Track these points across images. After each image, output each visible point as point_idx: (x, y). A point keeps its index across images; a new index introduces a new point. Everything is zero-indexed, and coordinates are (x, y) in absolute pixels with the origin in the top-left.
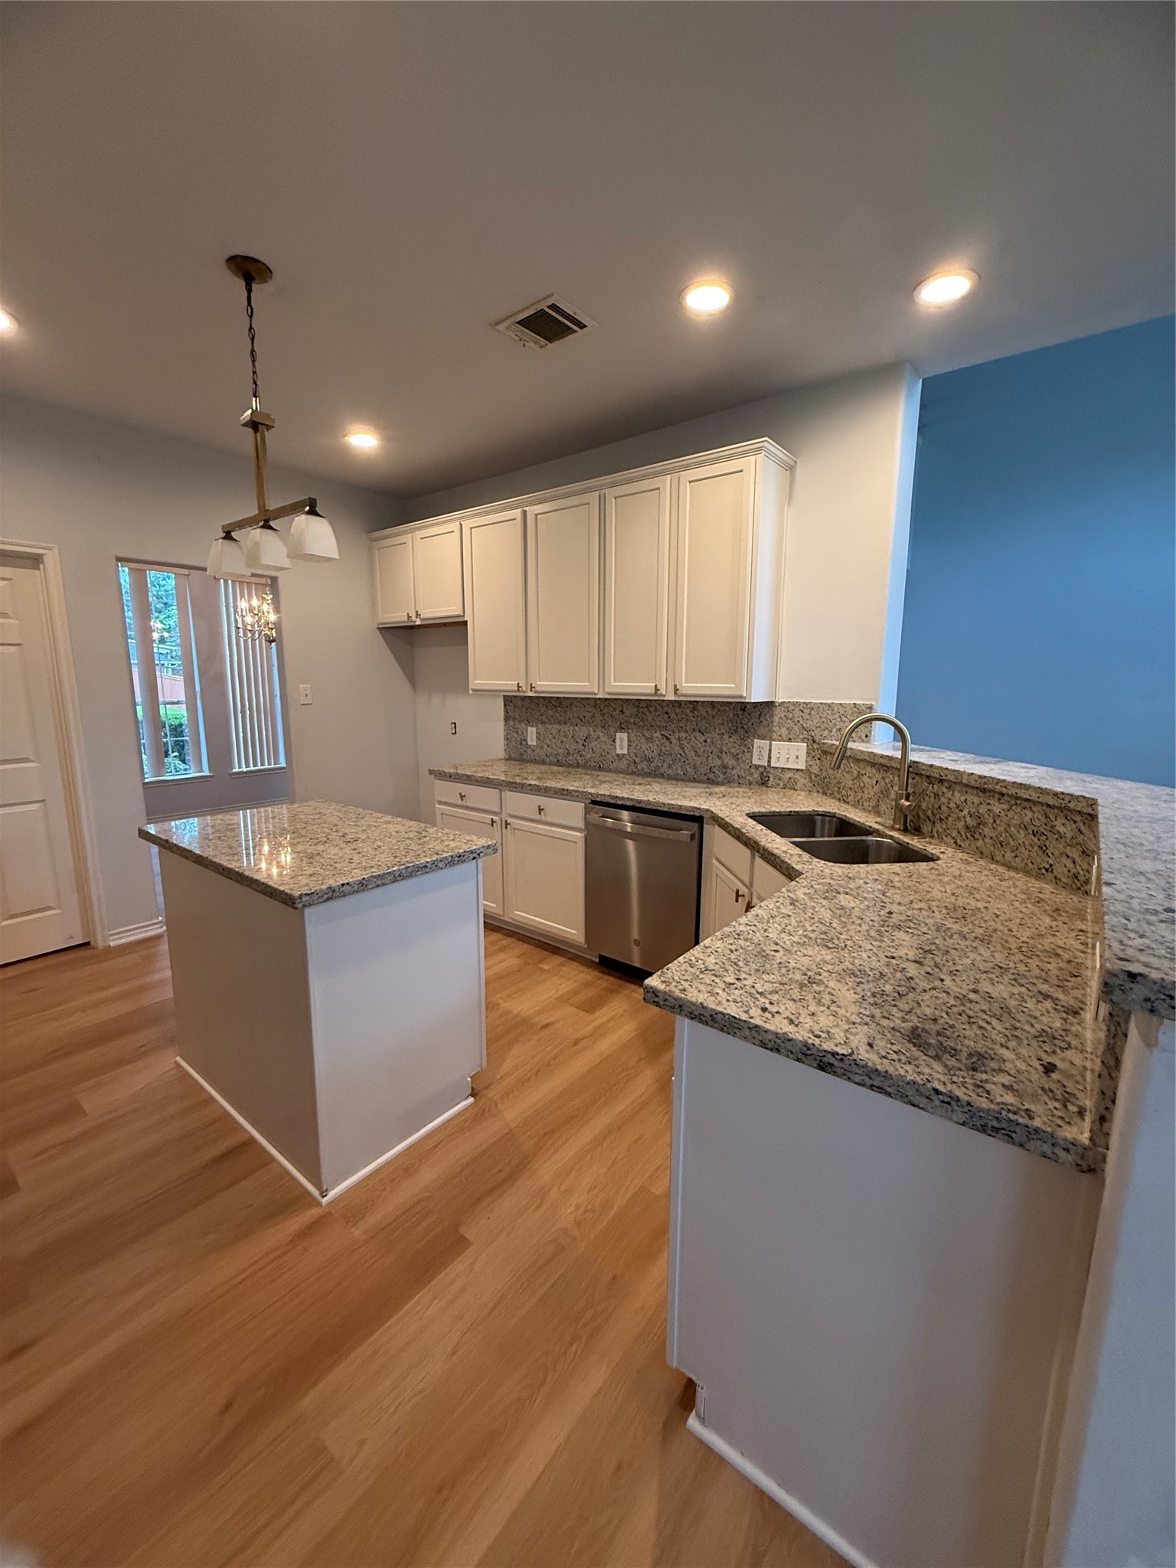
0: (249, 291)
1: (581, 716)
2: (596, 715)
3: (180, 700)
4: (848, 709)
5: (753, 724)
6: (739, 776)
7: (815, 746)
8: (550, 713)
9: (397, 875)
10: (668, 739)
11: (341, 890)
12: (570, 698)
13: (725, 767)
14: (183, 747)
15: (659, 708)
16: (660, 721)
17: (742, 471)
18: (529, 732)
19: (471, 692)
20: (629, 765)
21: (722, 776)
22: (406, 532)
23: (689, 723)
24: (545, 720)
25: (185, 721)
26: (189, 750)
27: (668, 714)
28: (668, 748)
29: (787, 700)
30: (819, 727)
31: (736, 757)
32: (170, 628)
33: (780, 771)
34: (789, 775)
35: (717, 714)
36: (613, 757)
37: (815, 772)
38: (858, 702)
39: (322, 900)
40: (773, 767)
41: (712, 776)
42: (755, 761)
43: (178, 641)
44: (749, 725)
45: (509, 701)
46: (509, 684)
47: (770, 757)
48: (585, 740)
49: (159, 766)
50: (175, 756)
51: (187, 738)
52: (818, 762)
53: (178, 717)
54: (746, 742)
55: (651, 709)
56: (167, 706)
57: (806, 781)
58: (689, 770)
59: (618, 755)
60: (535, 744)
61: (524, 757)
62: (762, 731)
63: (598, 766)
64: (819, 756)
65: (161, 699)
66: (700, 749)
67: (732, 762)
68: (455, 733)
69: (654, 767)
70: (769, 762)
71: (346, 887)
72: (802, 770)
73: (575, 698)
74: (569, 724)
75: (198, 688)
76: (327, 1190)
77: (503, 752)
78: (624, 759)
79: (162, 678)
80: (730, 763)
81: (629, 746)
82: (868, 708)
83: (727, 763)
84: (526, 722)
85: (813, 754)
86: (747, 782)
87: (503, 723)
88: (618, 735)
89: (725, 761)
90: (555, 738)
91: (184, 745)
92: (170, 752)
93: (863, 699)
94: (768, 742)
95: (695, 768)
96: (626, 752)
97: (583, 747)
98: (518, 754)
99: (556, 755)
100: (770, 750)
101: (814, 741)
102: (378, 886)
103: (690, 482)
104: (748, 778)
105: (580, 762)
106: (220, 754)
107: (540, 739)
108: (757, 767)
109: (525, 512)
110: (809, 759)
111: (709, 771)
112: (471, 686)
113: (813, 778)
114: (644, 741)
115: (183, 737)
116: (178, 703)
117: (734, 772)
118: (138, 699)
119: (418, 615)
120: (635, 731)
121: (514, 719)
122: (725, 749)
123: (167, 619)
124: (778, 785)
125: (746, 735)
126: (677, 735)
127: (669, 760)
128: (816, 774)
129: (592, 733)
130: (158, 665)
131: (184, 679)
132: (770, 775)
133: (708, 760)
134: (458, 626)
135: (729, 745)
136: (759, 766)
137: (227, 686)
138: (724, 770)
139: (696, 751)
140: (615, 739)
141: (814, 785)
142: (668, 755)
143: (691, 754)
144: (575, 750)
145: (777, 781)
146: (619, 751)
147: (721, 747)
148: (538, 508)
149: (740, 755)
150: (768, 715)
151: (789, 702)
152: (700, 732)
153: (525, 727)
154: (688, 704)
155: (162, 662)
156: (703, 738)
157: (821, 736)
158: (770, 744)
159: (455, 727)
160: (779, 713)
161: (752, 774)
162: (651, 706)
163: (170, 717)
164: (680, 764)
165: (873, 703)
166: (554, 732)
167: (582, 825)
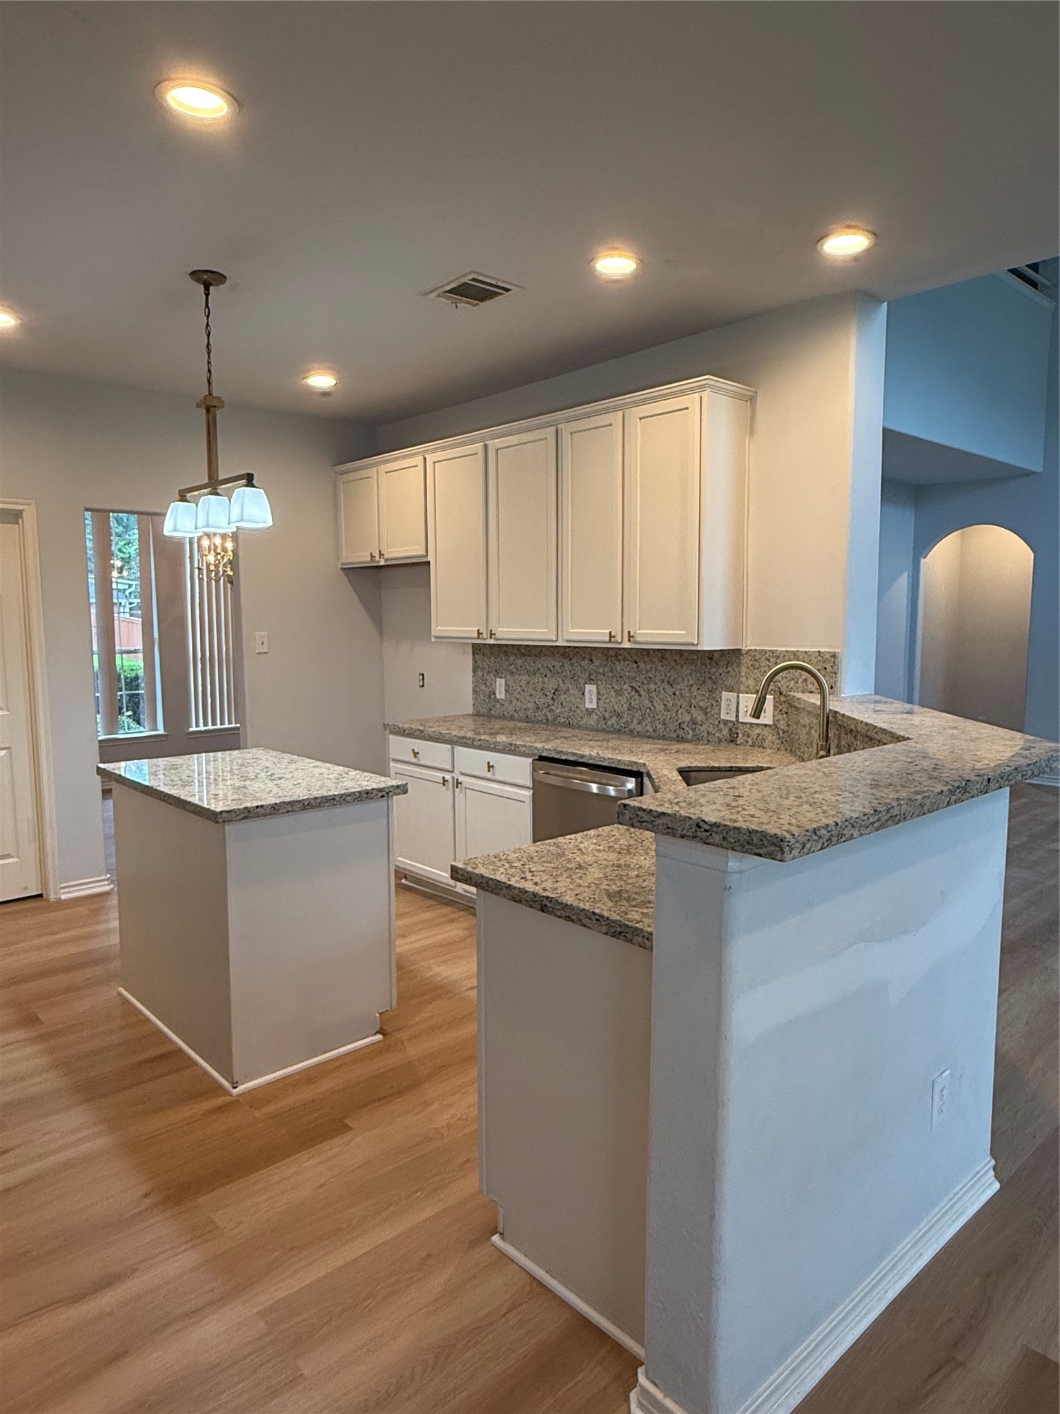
0: (207, 295)
1: (550, 666)
2: (565, 664)
3: (137, 648)
4: (813, 658)
5: (720, 674)
6: (708, 733)
7: (782, 699)
8: (519, 662)
9: (306, 804)
10: (637, 691)
11: (256, 811)
12: (540, 646)
13: (693, 722)
14: (137, 704)
15: (628, 657)
16: (629, 671)
17: (687, 408)
18: (498, 684)
19: (433, 639)
20: (598, 721)
21: (691, 733)
22: (371, 466)
23: (658, 674)
24: (514, 670)
25: (141, 673)
26: (144, 706)
27: (636, 663)
28: (637, 702)
29: (753, 648)
30: (786, 677)
31: (704, 710)
32: (129, 557)
33: (748, 726)
34: (758, 731)
35: (685, 663)
36: (582, 712)
37: (783, 728)
38: (822, 650)
39: (238, 818)
40: (742, 723)
41: (681, 733)
42: (723, 716)
43: (138, 575)
44: (717, 674)
45: (477, 649)
46: (469, 631)
47: (738, 711)
48: (554, 693)
49: (112, 725)
50: (129, 716)
51: (143, 692)
52: (785, 716)
53: (134, 668)
54: (714, 695)
55: (620, 658)
56: (124, 655)
57: (774, 738)
58: (659, 726)
59: (587, 710)
60: (503, 697)
61: (493, 712)
62: (730, 682)
63: (567, 722)
64: (786, 710)
65: (117, 648)
66: (669, 702)
67: (700, 717)
68: (423, 686)
69: (624, 723)
70: (737, 716)
71: (260, 809)
72: (770, 726)
73: (544, 646)
74: (538, 675)
75: (156, 635)
76: (237, 1083)
77: (471, 707)
78: (594, 715)
79: (119, 621)
80: (699, 718)
81: (599, 699)
82: (831, 656)
83: (696, 717)
84: (495, 673)
85: (781, 707)
86: (716, 740)
87: (471, 674)
88: (588, 687)
89: (694, 716)
90: (524, 690)
91: (139, 702)
92: (124, 710)
93: (829, 647)
94: (736, 694)
95: (665, 724)
96: (595, 707)
97: (552, 701)
98: (486, 711)
99: (525, 710)
100: (738, 703)
101: (781, 693)
102: (288, 812)
103: (641, 419)
104: (717, 735)
105: (550, 718)
106: (177, 710)
107: (509, 692)
108: (726, 722)
109: (486, 447)
110: (776, 713)
111: (678, 727)
112: (433, 633)
113: (781, 734)
114: (614, 694)
115: (139, 690)
116: (135, 652)
117: (704, 728)
118: (95, 648)
119: (381, 555)
120: (604, 682)
121: (483, 669)
122: (693, 702)
123: (127, 547)
124: (747, 742)
125: (714, 686)
126: (646, 687)
127: (638, 715)
128: (783, 730)
129: (562, 685)
130: (116, 604)
131: (142, 622)
132: (738, 731)
133: (677, 715)
134: (420, 567)
135: (699, 698)
136: (727, 721)
137: (187, 634)
138: (694, 726)
139: (665, 705)
140: (584, 691)
141: (782, 742)
142: (638, 709)
143: (660, 707)
144: (544, 704)
145: (745, 738)
146: (588, 705)
147: (690, 700)
148: (498, 442)
149: (709, 710)
150: (735, 664)
151: (756, 650)
152: (669, 683)
153: (493, 678)
154: (657, 652)
155: (120, 601)
156: (672, 690)
157: (787, 687)
158: (738, 697)
159: (423, 679)
160: (746, 661)
161: (720, 730)
162: (620, 655)
163: (125, 668)
164: (650, 720)
165: (837, 651)
166: (523, 683)
167: (529, 783)
